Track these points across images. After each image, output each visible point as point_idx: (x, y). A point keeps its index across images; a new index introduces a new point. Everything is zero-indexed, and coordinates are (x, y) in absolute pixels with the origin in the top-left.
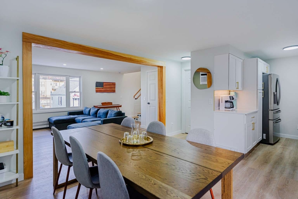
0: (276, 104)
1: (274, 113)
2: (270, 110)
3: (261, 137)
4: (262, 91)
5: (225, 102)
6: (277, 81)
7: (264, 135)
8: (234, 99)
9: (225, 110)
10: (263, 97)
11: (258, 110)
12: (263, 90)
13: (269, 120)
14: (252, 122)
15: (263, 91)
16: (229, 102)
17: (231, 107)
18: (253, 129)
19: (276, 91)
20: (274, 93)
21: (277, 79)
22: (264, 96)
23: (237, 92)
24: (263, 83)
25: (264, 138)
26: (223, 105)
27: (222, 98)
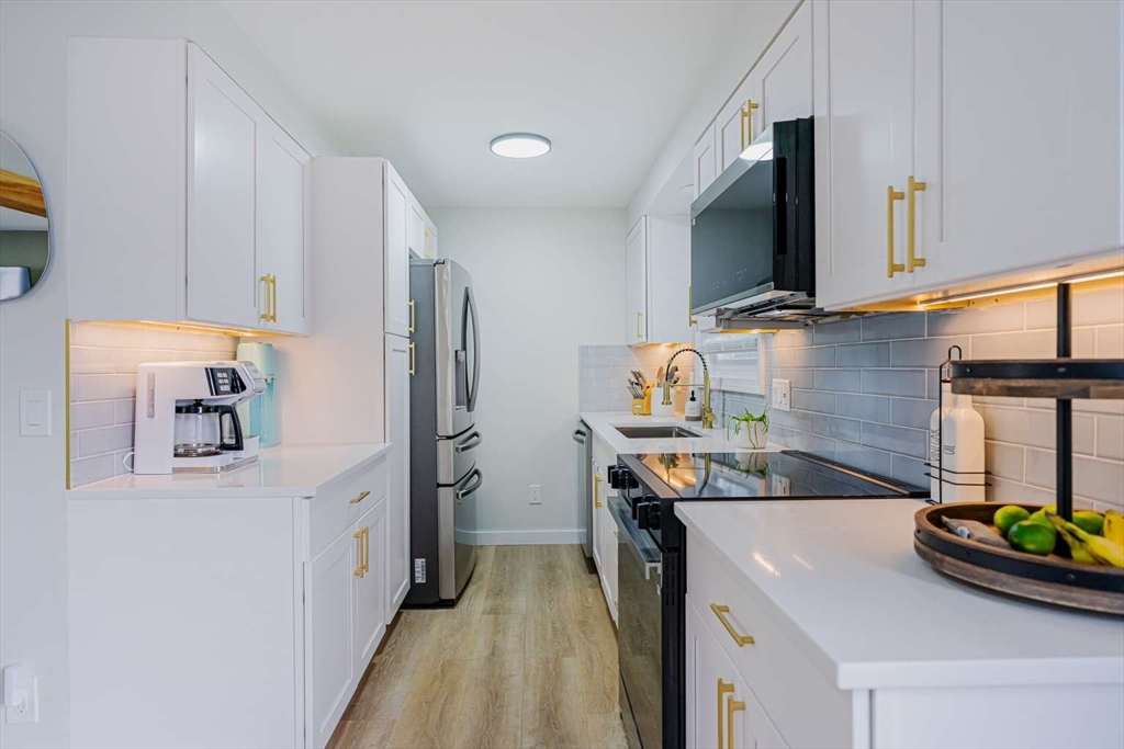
0: (465, 407)
1: (457, 449)
2: (441, 438)
3: (407, 580)
4: (406, 345)
5: (179, 410)
6: (467, 299)
7: (420, 562)
8: (244, 388)
9: (176, 471)
10: (413, 372)
11: (388, 444)
12: (412, 337)
13: (439, 485)
14: (357, 528)
15: (413, 346)
16: (207, 410)
17: (224, 447)
18: (363, 569)
19: (464, 348)
20: (456, 352)
21: (467, 288)
22: (416, 372)
23: (277, 344)
24: (412, 304)
25: (420, 578)
26: (160, 431)
27: (152, 378)
